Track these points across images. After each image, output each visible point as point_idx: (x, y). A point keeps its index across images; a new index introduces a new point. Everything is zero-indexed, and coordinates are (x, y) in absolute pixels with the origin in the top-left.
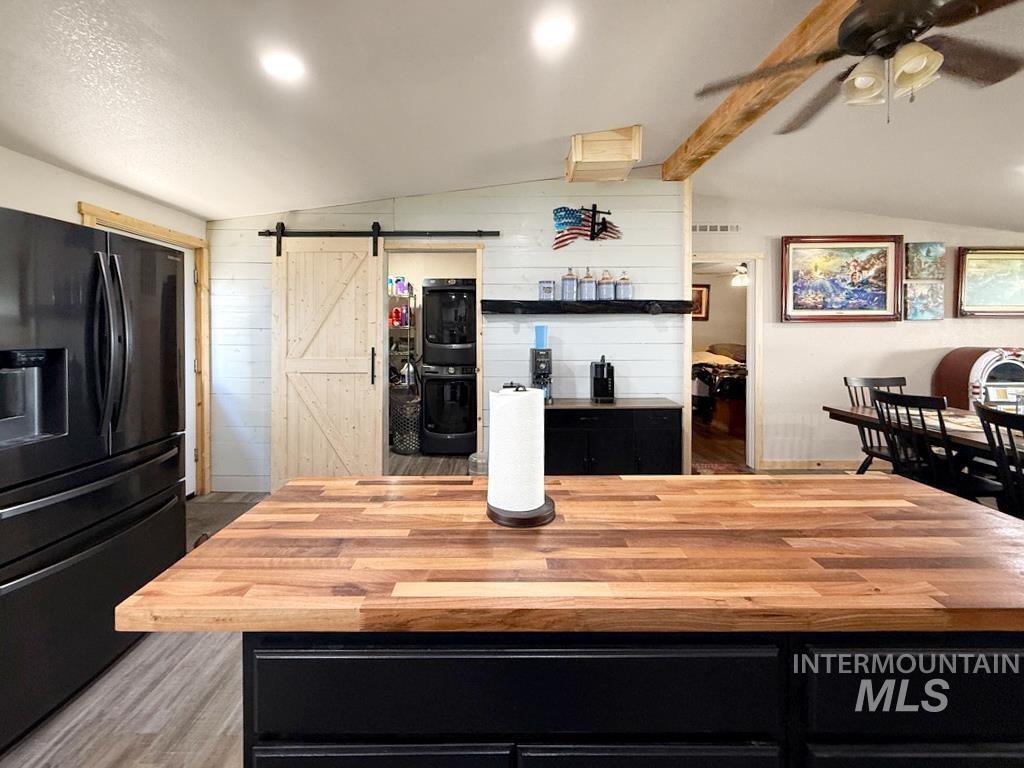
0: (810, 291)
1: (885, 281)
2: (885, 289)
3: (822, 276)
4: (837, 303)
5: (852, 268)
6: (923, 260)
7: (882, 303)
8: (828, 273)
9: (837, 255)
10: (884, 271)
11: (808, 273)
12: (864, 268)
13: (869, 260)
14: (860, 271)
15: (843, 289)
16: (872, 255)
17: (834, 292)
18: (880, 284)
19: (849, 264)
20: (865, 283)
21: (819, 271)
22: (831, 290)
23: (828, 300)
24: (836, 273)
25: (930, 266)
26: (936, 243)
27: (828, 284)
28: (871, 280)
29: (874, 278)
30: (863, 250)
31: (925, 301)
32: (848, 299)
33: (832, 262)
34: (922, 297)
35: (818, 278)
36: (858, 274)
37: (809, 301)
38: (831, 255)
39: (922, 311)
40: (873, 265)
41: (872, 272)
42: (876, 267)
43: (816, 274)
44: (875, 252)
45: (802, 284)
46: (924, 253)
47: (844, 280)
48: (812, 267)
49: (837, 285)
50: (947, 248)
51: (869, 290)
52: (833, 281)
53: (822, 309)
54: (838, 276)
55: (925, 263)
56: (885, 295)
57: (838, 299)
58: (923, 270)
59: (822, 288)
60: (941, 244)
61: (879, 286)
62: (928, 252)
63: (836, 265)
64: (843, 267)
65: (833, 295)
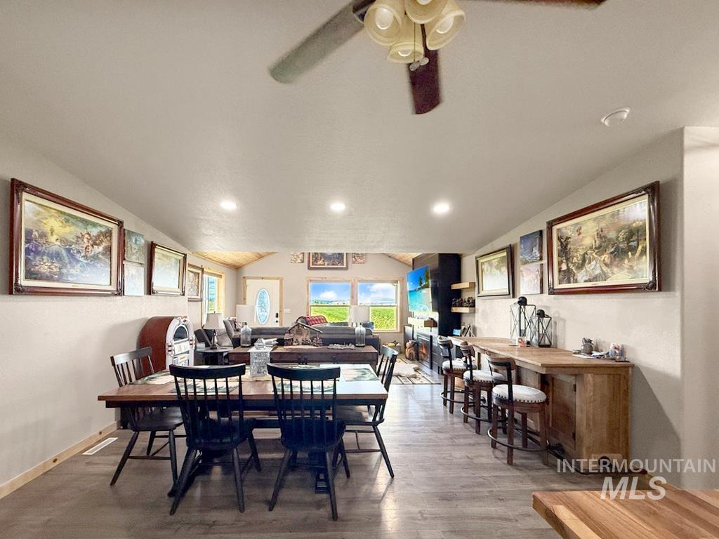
0: (45, 258)
1: (111, 259)
2: (110, 266)
3: (58, 243)
4: (73, 275)
5: (85, 240)
6: (133, 246)
8: (63, 241)
9: (73, 224)
10: (110, 249)
11: (43, 235)
12: (95, 244)
13: (99, 236)
14: (92, 246)
15: (78, 261)
16: (101, 232)
19: (83, 236)
20: (96, 258)
21: (55, 237)
22: (66, 260)
23: (64, 271)
24: (72, 243)
25: (137, 252)
26: (140, 235)
27: (64, 253)
28: (100, 256)
29: (102, 254)
30: (95, 225)
31: (135, 281)
32: (82, 272)
33: (68, 229)
34: (132, 276)
35: (54, 244)
36: (90, 247)
37: (44, 267)
38: (67, 221)
40: (102, 241)
41: (101, 249)
42: (104, 244)
43: (53, 239)
44: (103, 230)
45: (37, 247)
46: (134, 240)
47: (79, 252)
48: (47, 229)
49: (73, 255)
50: (145, 241)
51: (98, 266)
52: (68, 250)
53: (58, 280)
54: (73, 246)
55: (135, 249)
56: (110, 272)
57: (75, 271)
58: (133, 254)
59: (58, 256)
60: (142, 236)
62: (136, 240)
63: (70, 233)
64: (78, 237)
65: (69, 266)
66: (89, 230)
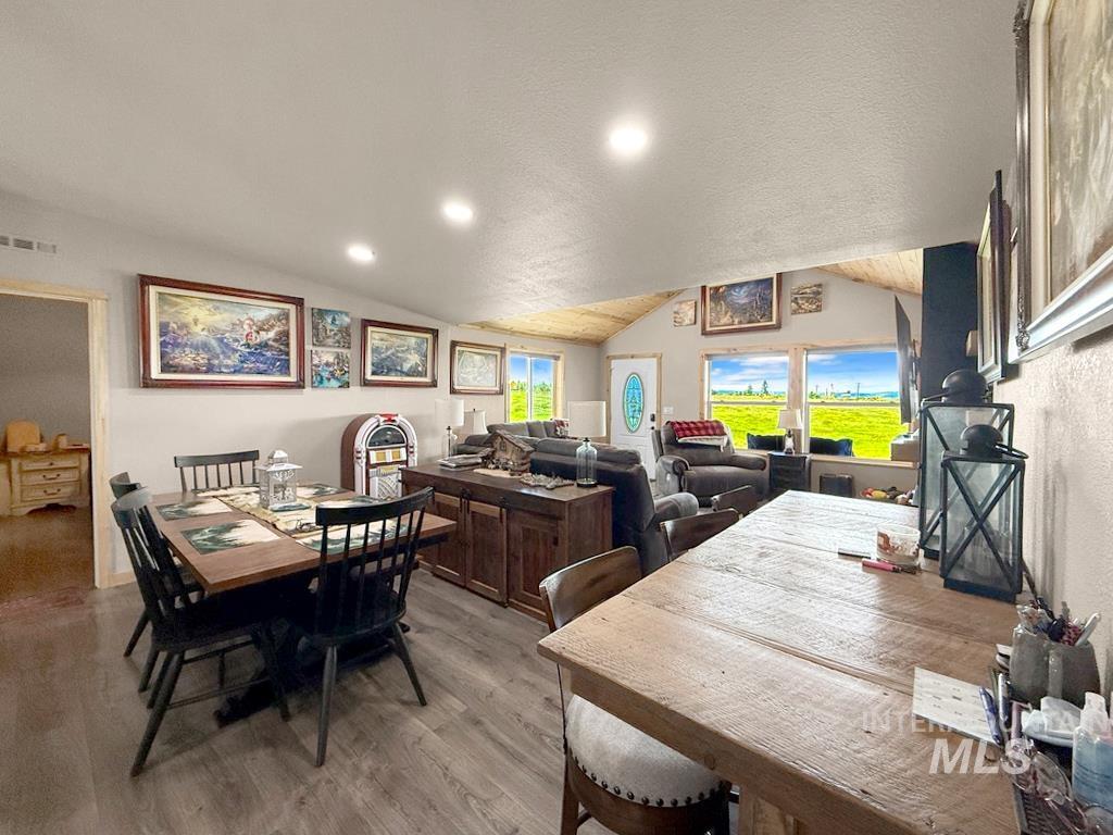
0: (188, 350)
1: (288, 345)
2: (288, 354)
3: (205, 333)
4: (227, 366)
5: (246, 327)
6: (329, 327)
7: (285, 369)
8: (212, 330)
9: (226, 310)
10: (286, 334)
11: (184, 326)
12: (262, 329)
13: (268, 320)
14: (258, 333)
15: (237, 351)
16: (271, 316)
17: (223, 353)
18: (282, 347)
19: (242, 323)
20: (264, 345)
21: (200, 327)
22: (218, 350)
23: (216, 362)
24: (227, 331)
25: (335, 334)
26: (341, 313)
27: (214, 343)
28: (271, 343)
29: (275, 340)
30: (259, 308)
31: (331, 369)
32: (242, 362)
33: (218, 317)
34: (327, 364)
35: (199, 333)
36: (254, 335)
37: (187, 359)
38: (216, 308)
39: (329, 379)
40: (272, 326)
41: (271, 334)
42: (277, 329)
43: (197, 329)
44: (275, 312)
45: (175, 339)
46: (329, 320)
47: (237, 340)
48: (189, 319)
49: (227, 345)
50: (352, 319)
51: (269, 354)
52: (221, 340)
53: (206, 372)
54: (227, 334)
55: (331, 330)
56: (288, 360)
57: (229, 362)
58: (328, 337)
59: (205, 347)
60: (347, 314)
61: (281, 350)
62: (334, 319)
63: (223, 321)
64: (233, 324)
65: (221, 356)
66: (251, 315)
